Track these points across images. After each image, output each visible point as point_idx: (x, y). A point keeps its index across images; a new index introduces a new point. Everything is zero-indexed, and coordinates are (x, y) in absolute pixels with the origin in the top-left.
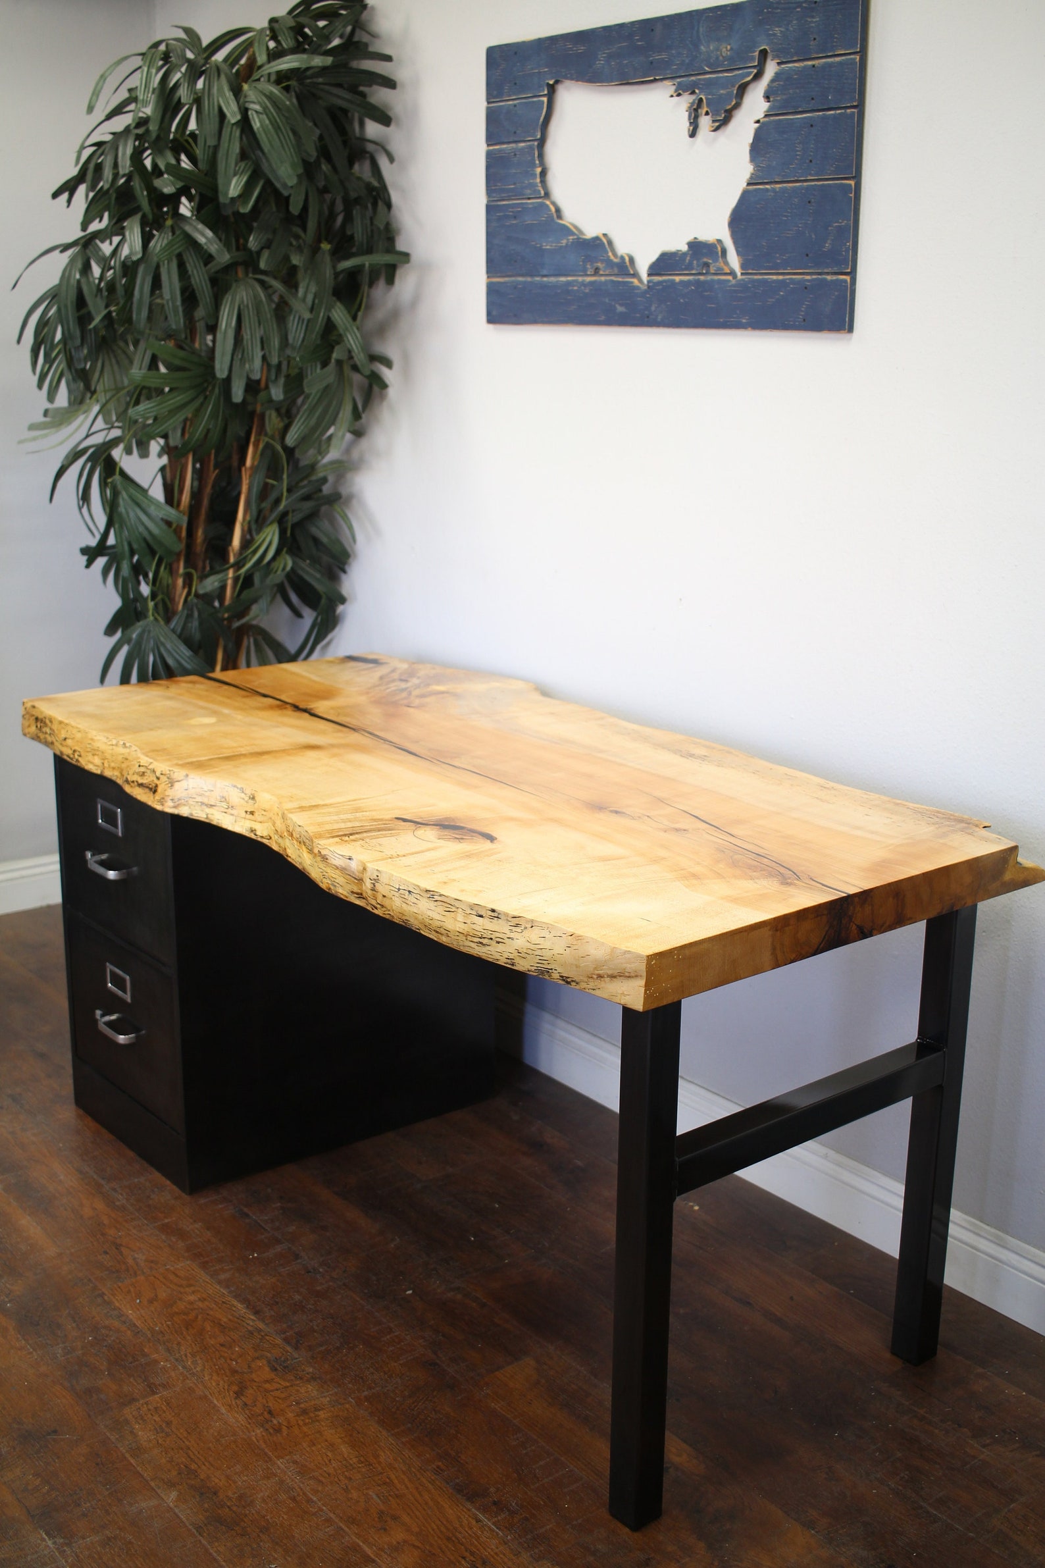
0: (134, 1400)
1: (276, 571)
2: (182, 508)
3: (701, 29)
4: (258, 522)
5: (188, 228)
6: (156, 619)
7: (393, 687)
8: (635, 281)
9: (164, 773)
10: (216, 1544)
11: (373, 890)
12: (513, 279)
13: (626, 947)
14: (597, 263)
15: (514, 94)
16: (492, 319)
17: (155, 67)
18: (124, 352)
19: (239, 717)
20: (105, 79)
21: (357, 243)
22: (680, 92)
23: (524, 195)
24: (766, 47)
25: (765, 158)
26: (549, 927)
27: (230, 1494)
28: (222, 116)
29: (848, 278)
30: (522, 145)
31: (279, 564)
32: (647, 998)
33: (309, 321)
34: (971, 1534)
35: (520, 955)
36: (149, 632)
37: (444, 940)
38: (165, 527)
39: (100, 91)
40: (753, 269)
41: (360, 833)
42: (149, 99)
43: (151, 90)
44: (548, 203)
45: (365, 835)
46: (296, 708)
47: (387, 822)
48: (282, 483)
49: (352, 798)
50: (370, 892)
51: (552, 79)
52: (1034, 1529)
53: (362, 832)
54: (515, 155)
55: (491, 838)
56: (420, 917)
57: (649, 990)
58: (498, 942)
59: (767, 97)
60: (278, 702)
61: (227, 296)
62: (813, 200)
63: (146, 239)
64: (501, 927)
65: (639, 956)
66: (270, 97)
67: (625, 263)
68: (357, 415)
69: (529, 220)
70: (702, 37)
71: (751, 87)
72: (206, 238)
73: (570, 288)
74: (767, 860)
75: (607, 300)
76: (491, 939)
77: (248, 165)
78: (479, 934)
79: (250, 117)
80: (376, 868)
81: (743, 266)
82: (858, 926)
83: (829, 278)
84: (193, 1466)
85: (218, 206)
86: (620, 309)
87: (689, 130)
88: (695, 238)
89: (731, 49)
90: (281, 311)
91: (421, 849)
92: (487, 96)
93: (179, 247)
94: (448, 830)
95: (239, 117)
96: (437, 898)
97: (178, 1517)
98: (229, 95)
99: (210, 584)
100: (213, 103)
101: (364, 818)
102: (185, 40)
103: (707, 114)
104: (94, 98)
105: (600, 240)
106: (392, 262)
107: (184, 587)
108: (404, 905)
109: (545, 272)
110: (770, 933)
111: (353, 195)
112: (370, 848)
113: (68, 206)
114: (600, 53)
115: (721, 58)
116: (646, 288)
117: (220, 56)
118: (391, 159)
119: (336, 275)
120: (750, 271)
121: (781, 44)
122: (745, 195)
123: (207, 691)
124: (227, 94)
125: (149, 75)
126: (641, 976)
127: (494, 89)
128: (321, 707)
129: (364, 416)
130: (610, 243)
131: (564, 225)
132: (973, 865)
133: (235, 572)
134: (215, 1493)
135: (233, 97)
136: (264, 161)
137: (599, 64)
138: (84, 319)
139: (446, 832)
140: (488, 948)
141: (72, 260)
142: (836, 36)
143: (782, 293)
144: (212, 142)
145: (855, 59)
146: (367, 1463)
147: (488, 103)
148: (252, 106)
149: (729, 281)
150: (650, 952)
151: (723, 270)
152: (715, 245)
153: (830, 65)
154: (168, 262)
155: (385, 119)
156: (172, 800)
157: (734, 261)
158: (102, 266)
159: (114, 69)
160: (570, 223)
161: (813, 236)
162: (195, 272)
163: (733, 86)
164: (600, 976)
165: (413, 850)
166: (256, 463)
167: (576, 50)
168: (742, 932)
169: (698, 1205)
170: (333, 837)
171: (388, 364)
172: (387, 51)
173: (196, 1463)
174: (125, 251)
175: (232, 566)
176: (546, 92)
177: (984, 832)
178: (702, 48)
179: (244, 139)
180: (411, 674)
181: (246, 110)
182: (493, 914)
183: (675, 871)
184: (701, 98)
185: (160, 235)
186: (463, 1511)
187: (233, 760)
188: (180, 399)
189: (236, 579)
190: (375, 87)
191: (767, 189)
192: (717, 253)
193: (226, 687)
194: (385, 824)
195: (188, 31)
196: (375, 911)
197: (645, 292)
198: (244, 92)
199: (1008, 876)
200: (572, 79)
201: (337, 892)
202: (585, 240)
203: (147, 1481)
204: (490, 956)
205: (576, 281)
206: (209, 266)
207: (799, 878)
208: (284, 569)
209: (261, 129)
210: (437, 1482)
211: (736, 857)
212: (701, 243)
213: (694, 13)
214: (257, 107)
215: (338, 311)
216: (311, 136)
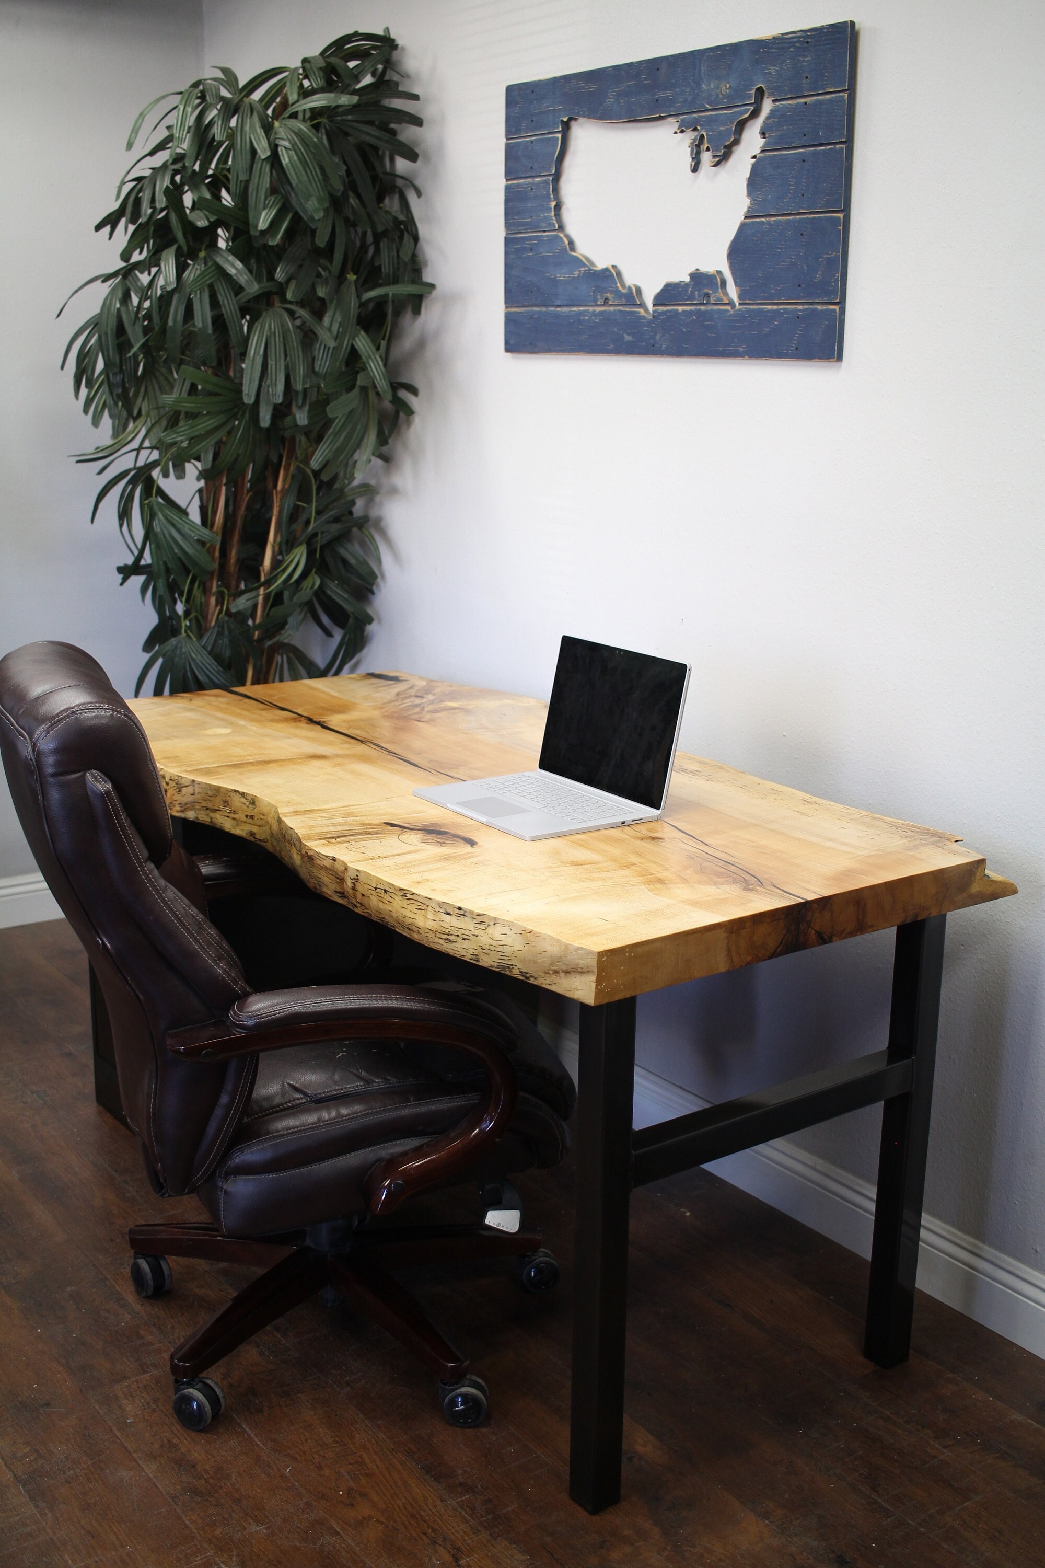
0: (125, 1378)
1: (306, 589)
2: (215, 528)
3: (702, 68)
4: (288, 544)
5: (219, 260)
6: (188, 636)
7: (408, 702)
8: (642, 311)
9: (172, 778)
10: (190, 1513)
11: (353, 889)
12: (529, 309)
13: (580, 944)
14: (607, 293)
15: (531, 130)
16: (511, 347)
17: (191, 106)
18: (166, 379)
19: (254, 728)
20: (144, 118)
21: (383, 275)
22: (684, 128)
23: (540, 228)
24: (762, 86)
25: (762, 191)
26: (509, 925)
27: (207, 1467)
28: (254, 152)
29: (837, 308)
30: (538, 179)
31: (307, 584)
32: (598, 993)
33: (334, 348)
34: (922, 1529)
35: (483, 951)
36: (181, 648)
37: (416, 937)
38: (198, 547)
39: (138, 129)
40: (750, 300)
41: (347, 836)
42: (184, 136)
43: (186, 128)
44: (562, 235)
45: (352, 838)
46: (311, 721)
47: (375, 827)
48: (312, 506)
49: (346, 804)
50: (351, 891)
51: (566, 116)
52: (985, 1527)
53: (349, 835)
54: (532, 189)
55: (472, 843)
56: (394, 915)
57: (600, 985)
58: (464, 939)
59: (763, 134)
60: (294, 715)
61: (256, 324)
62: (805, 233)
63: (181, 269)
64: (467, 925)
65: (590, 953)
66: (299, 134)
67: (633, 293)
68: (383, 440)
69: (544, 252)
70: (703, 76)
71: (749, 124)
72: (236, 269)
73: (582, 318)
74: (734, 867)
75: (615, 330)
76: (458, 936)
77: (278, 198)
78: (447, 931)
79: (280, 153)
80: (356, 868)
81: (740, 297)
82: (816, 932)
83: (819, 307)
84: (175, 1441)
85: (250, 239)
86: (628, 338)
87: (691, 165)
88: (697, 270)
89: (730, 87)
90: (308, 338)
91: (402, 852)
92: (506, 133)
93: (210, 278)
94: (432, 835)
95: (269, 153)
96: (409, 896)
97: (156, 1486)
98: (260, 132)
99: (242, 603)
100: (246, 139)
101: (354, 823)
102: (222, 79)
103: (708, 149)
104: (133, 135)
105: (610, 271)
106: (420, 293)
107: (217, 605)
108: (381, 904)
109: (558, 303)
110: (725, 935)
111: (380, 229)
112: (354, 850)
113: (110, 239)
114: (610, 91)
115: (721, 96)
116: (652, 317)
117: (257, 96)
118: (419, 194)
119: (362, 305)
120: (747, 302)
121: (776, 82)
122: (742, 227)
123: (227, 704)
124: (259, 132)
125: (185, 113)
126: (593, 972)
127: (513, 126)
128: (334, 720)
129: (390, 441)
130: (619, 274)
131: (577, 258)
132: (938, 876)
133: (265, 590)
134: (194, 1467)
135: (263, 134)
136: (293, 195)
137: (609, 102)
138: (123, 345)
139: (430, 837)
140: (455, 944)
141: (113, 291)
142: (826, 74)
143: (776, 323)
144: (243, 177)
145: (843, 97)
146: (342, 1443)
147: (508, 139)
148: (281, 142)
149: (728, 311)
150: (602, 949)
151: (722, 300)
152: (715, 276)
153: (821, 103)
154: (200, 292)
155: (412, 155)
156: (180, 804)
157: (732, 291)
158: (140, 296)
159: (154, 106)
160: (583, 256)
161: (805, 268)
162: (226, 302)
163: (732, 123)
164: (556, 972)
165: (395, 852)
166: (287, 486)
167: (588, 89)
168: (696, 933)
169: (690, 1211)
170: (321, 839)
171: (414, 391)
172: (416, 91)
173: (178, 1438)
174: (161, 282)
175: (263, 584)
176: (560, 129)
177: (956, 846)
178: (704, 86)
179: (274, 174)
180: (428, 690)
181: (277, 146)
182: (460, 912)
183: (643, 876)
184: (702, 134)
185: (194, 265)
186: (430, 1491)
187: (239, 768)
188: (211, 423)
189: (267, 597)
190: (404, 125)
191: (763, 222)
192: (717, 284)
193: (247, 700)
194: (373, 828)
195: (225, 71)
196: (356, 910)
197: (651, 322)
198: (275, 129)
199: (975, 888)
200: (584, 117)
201: (322, 891)
202: (596, 271)
203: (130, 1453)
204: (457, 952)
205: (587, 311)
206: (240, 296)
207: (762, 884)
208: (312, 587)
209: (289, 164)
210: (408, 1463)
211: (706, 864)
212: (702, 274)
213: (696, 53)
214: (286, 144)
215: (361, 339)
216: (337, 170)
